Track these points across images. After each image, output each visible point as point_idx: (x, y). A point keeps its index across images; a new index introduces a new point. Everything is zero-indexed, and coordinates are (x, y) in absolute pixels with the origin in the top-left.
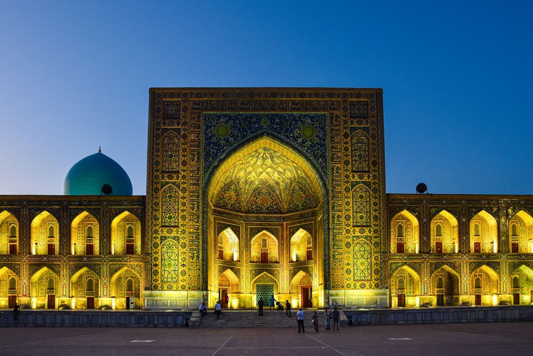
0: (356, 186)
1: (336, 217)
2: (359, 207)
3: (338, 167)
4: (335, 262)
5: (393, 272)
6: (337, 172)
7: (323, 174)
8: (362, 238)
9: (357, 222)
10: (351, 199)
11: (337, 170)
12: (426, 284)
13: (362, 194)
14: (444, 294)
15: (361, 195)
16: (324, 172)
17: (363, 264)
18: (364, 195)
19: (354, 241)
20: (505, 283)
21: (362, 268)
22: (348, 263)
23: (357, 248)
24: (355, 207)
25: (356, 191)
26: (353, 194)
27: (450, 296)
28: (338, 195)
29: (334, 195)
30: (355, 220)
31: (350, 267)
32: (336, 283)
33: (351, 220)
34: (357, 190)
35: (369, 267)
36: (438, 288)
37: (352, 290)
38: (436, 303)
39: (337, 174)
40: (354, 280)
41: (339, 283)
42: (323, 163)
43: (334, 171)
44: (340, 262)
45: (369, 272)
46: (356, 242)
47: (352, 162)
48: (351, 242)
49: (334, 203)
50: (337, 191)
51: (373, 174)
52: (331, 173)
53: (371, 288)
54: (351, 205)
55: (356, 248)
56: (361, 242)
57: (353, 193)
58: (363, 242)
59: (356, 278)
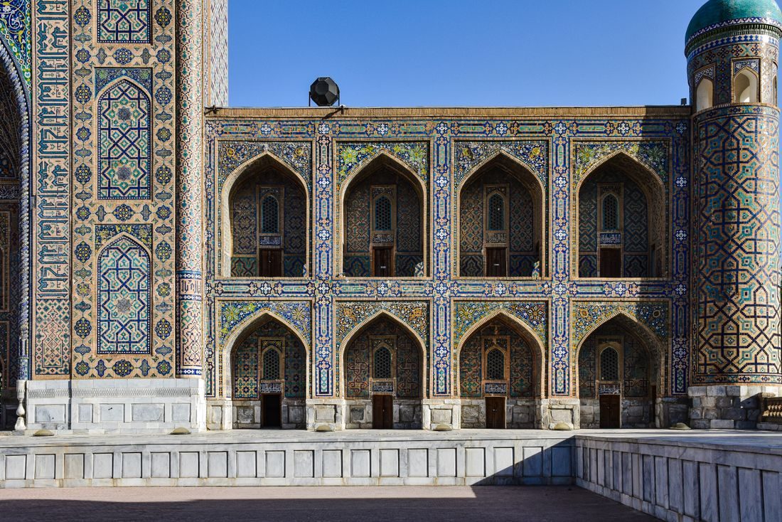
0: (110, 84)
1: (50, 174)
2: (116, 144)
3: (57, 29)
4: (46, 301)
5: (229, 329)
6: (54, 45)
7: (15, 49)
8: (124, 233)
9: (109, 188)
10: (95, 120)
11: (56, 37)
12: (324, 366)
13: (128, 106)
14: (394, 394)
15: (122, 110)
16: (18, 44)
17: (124, 305)
18: (132, 110)
19: (100, 240)
20: (560, 366)
21: (123, 316)
22: (83, 303)
23: (108, 262)
24: (107, 144)
25: (109, 99)
26: (100, 108)
27: (412, 402)
28: (58, 111)
29: (45, 111)
30: (105, 181)
31: (86, 315)
32: (49, 360)
33: (94, 181)
34: (112, 96)
35: (144, 314)
36: (377, 376)
37: (91, 381)
38: (371, 420)
39: (55, 50)
40: (99, 352)
41: (56, 360)
42: (15, 16)
43: (46, 42)
44: (59, 300)
45: (143, 328)
46: (105, 243)
47: (99, 17)
48: (92, 245)
49: (44, 133)
50: (54, 97)
51: (160, 48)
52: (36, 47)
53: (145, 374)
54: (94, 138)
55: (105, 261)
56: (120, 243)
57: (100, 103)
58: (128, 243)
59: (104, 347)
